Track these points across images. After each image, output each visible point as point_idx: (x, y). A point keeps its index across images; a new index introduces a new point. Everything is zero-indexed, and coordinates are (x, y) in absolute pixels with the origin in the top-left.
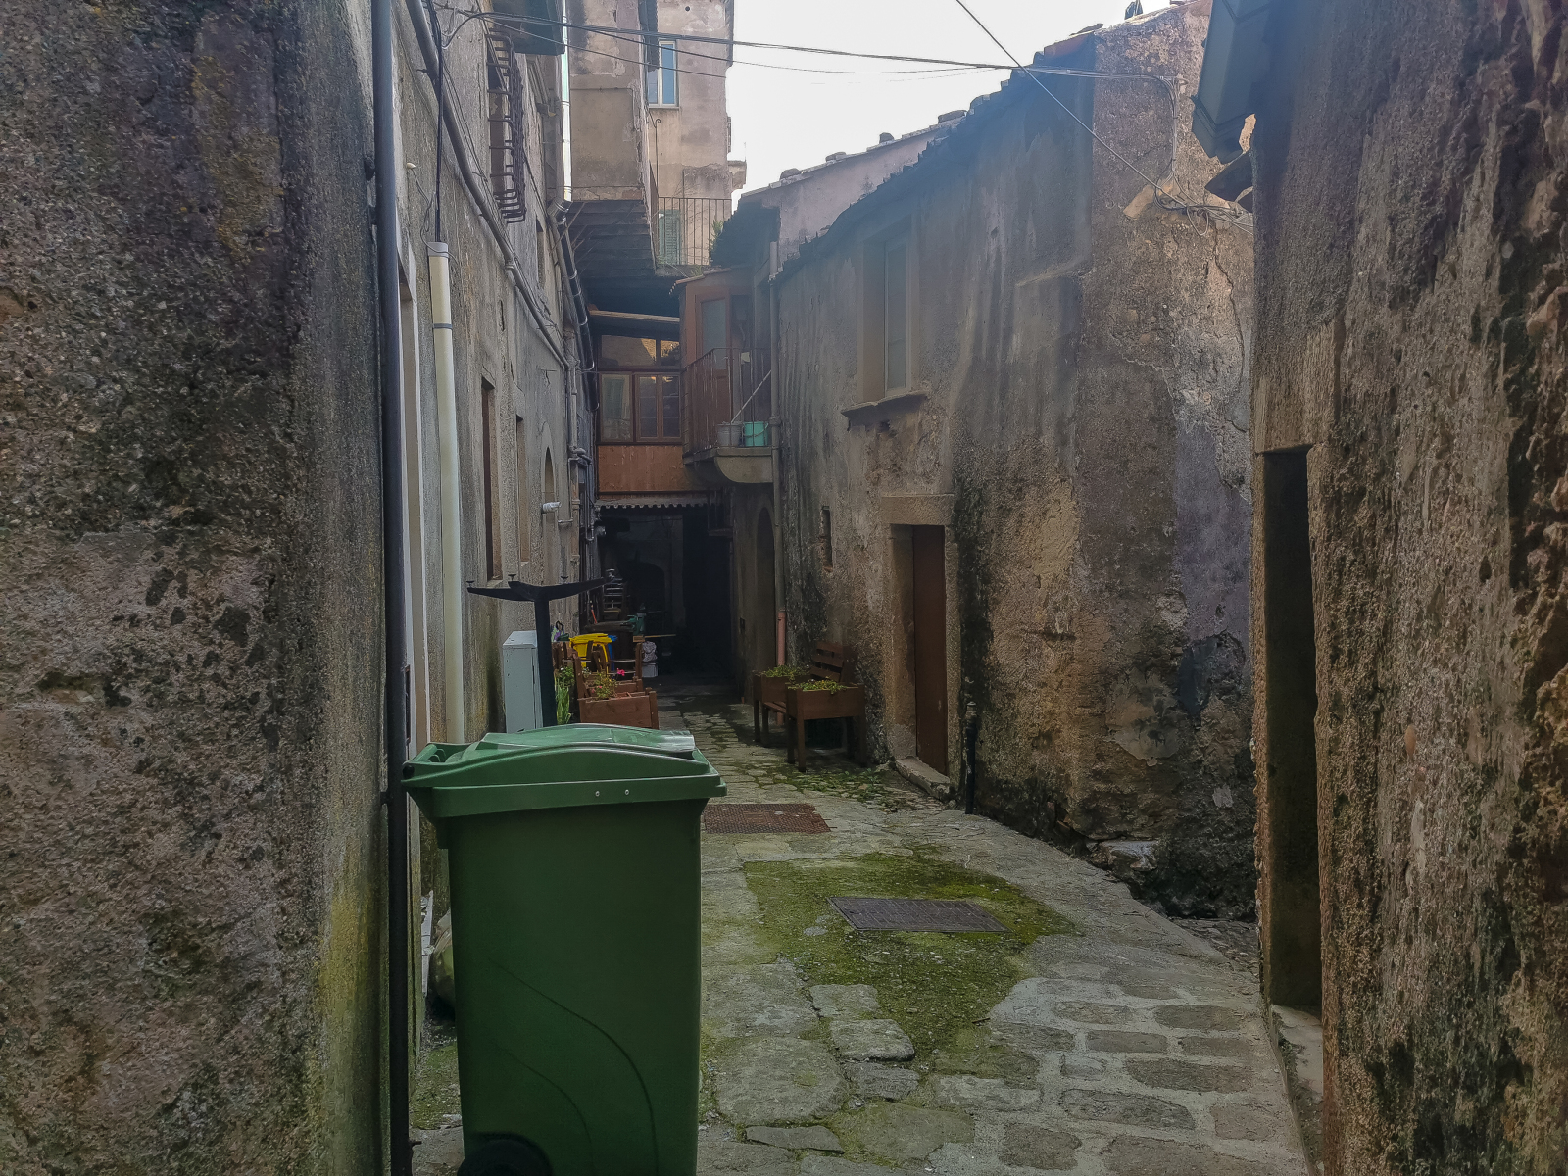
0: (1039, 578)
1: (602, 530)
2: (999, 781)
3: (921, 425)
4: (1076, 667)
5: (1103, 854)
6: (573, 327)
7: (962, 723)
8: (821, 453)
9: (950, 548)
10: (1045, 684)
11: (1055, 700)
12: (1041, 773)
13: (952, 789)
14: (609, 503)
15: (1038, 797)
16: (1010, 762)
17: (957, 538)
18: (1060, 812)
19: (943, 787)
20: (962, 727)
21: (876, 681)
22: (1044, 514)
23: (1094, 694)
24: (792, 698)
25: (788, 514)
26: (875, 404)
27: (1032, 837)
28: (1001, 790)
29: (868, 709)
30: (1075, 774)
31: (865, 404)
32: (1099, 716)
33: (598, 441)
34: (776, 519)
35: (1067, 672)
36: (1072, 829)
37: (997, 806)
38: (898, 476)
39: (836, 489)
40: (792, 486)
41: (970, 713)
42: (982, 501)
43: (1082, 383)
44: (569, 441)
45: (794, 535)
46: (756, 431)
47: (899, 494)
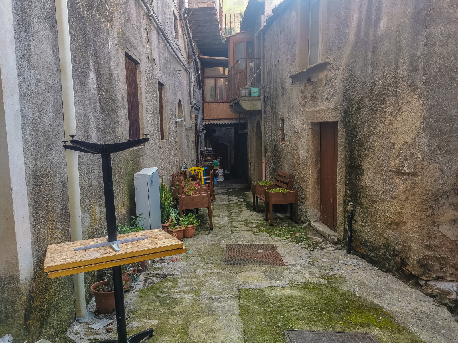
0: (394, 144)
1: (205, 132)
2: (365, 241)
3: (326, 76)
4: (418, 190)
5: (430, 288)
6: (191, 58)
7: (346, 211)
8: (280, 95)
9: (341, 132)
10: (396, 198)
11: (402, 206)
12: (392, 241)
13: (339, 240)
14: (208, 123)
15: (389, 252)
16: (372, 233)
17: (345, 126)
18: (404, 263)
19: (334, 237)
20: (345, 213)
21: (302, 189)
22: (399, 110)
23: (428, 205)
24: (267, 195)
25: (267, 122)
26: (304, 70)
27: (386, 272)
28: (367, 246)
29: (299, 199)
30: (415, 246)
31: (300, 71)
32: (430, 216)
33: (204, 102)
34: (262, 124)
35: (411, 193)
36: (411, 273)
37: (364, 253)
38: (314, 101)
39: (286, 110)
40: (269, 110)
41: (350, 208)
42: (360, 107)
43: (429, 34)
44: (190, 100)
45: (269, 130)
46: (255, 90)
47: (314, 109)
